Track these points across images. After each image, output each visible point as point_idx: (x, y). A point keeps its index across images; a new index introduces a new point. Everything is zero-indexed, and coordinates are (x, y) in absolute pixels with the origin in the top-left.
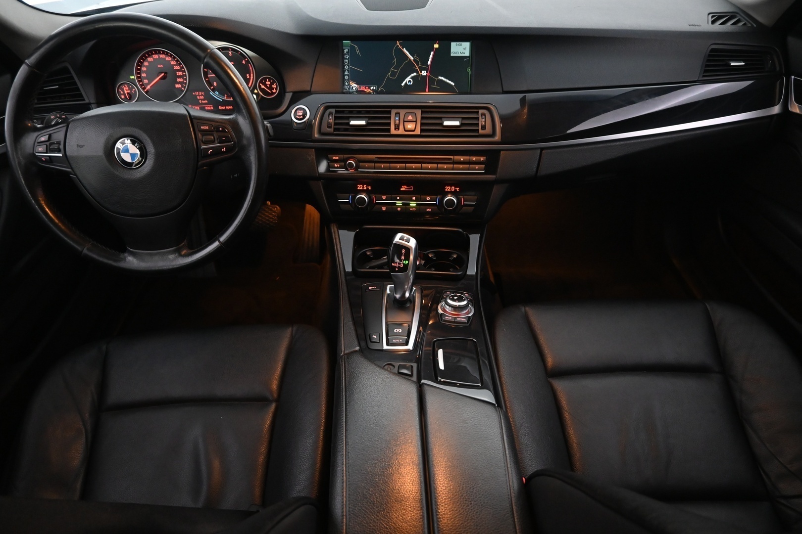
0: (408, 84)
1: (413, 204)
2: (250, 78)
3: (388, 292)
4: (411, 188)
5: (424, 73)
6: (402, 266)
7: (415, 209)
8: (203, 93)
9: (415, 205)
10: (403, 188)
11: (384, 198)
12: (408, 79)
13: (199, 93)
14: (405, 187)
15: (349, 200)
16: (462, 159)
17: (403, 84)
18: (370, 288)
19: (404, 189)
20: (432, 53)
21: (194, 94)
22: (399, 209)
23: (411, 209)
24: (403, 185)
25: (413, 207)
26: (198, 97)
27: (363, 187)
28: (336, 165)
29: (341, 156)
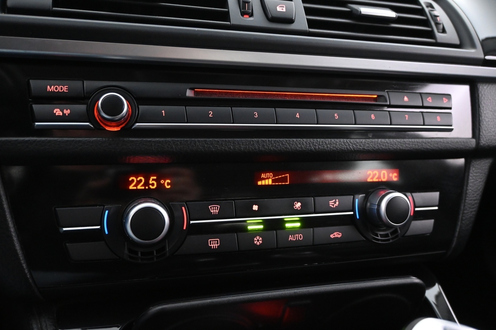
1: (293, 222)
4: (285, 179)
7: (300, 237)
9: (298, 225)
10: (267, 181)
11: (214, 209)
14: (271, 175)
15: (101, 224)
19: (269, 182)
22: (258, 241)
23: (291, 238)
24: (265, 172)
25: (293, 231)
27: (147, 183)
28: (58, 112)
29: (77, 84)
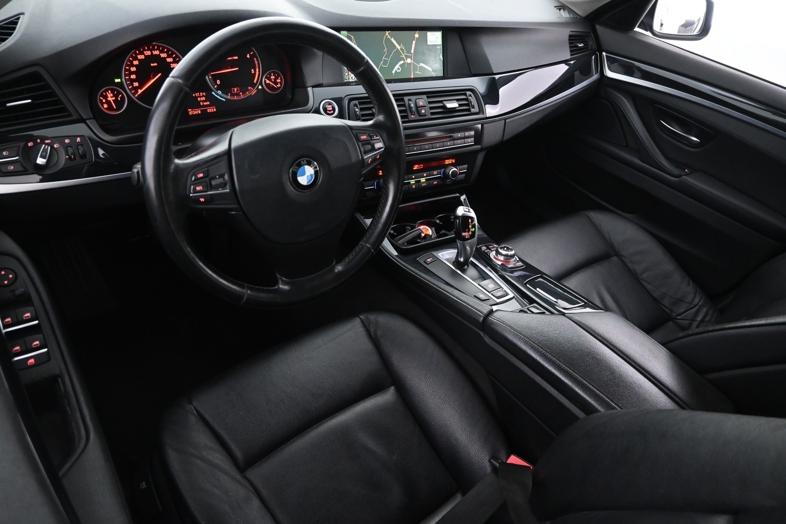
0: (398, 71)
1: (423, 180)
2: (255, 73)
4: (421, 166)
5: (409, 61)
7: (425, 184)
8: (204, 94)
9: (425, 180)
12: (397, 66)
13: (200, 94)
14: (417, 166)
15: (374, 186)
16: (459, 135)
17: (393, 72)
19: (417, 168)
20: (414, 42)
21: (194, 95)
22: (413, 187)
23: (422, 185)
24: (416, 165)
25: (423, 183)
26: (199, 99)
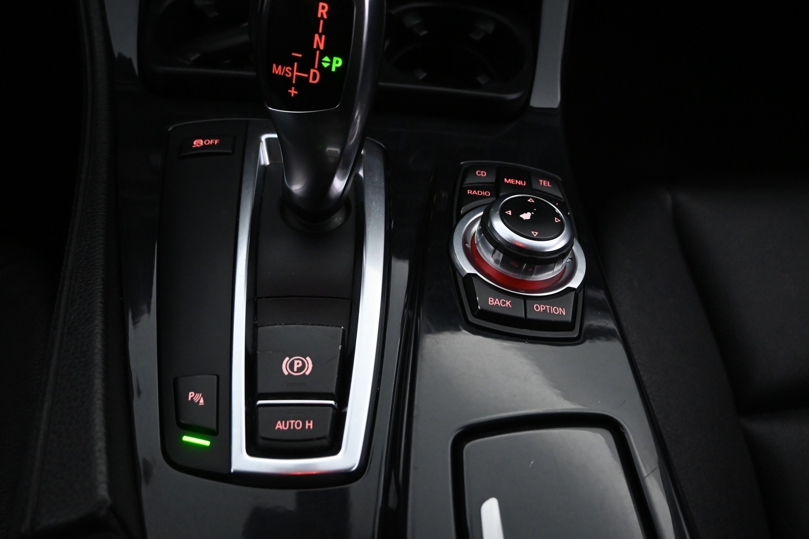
3: (264, 158)
6: (314, 77)
18: (198, 143)
